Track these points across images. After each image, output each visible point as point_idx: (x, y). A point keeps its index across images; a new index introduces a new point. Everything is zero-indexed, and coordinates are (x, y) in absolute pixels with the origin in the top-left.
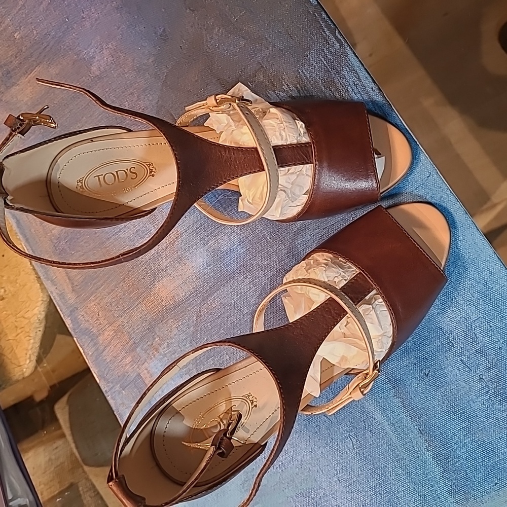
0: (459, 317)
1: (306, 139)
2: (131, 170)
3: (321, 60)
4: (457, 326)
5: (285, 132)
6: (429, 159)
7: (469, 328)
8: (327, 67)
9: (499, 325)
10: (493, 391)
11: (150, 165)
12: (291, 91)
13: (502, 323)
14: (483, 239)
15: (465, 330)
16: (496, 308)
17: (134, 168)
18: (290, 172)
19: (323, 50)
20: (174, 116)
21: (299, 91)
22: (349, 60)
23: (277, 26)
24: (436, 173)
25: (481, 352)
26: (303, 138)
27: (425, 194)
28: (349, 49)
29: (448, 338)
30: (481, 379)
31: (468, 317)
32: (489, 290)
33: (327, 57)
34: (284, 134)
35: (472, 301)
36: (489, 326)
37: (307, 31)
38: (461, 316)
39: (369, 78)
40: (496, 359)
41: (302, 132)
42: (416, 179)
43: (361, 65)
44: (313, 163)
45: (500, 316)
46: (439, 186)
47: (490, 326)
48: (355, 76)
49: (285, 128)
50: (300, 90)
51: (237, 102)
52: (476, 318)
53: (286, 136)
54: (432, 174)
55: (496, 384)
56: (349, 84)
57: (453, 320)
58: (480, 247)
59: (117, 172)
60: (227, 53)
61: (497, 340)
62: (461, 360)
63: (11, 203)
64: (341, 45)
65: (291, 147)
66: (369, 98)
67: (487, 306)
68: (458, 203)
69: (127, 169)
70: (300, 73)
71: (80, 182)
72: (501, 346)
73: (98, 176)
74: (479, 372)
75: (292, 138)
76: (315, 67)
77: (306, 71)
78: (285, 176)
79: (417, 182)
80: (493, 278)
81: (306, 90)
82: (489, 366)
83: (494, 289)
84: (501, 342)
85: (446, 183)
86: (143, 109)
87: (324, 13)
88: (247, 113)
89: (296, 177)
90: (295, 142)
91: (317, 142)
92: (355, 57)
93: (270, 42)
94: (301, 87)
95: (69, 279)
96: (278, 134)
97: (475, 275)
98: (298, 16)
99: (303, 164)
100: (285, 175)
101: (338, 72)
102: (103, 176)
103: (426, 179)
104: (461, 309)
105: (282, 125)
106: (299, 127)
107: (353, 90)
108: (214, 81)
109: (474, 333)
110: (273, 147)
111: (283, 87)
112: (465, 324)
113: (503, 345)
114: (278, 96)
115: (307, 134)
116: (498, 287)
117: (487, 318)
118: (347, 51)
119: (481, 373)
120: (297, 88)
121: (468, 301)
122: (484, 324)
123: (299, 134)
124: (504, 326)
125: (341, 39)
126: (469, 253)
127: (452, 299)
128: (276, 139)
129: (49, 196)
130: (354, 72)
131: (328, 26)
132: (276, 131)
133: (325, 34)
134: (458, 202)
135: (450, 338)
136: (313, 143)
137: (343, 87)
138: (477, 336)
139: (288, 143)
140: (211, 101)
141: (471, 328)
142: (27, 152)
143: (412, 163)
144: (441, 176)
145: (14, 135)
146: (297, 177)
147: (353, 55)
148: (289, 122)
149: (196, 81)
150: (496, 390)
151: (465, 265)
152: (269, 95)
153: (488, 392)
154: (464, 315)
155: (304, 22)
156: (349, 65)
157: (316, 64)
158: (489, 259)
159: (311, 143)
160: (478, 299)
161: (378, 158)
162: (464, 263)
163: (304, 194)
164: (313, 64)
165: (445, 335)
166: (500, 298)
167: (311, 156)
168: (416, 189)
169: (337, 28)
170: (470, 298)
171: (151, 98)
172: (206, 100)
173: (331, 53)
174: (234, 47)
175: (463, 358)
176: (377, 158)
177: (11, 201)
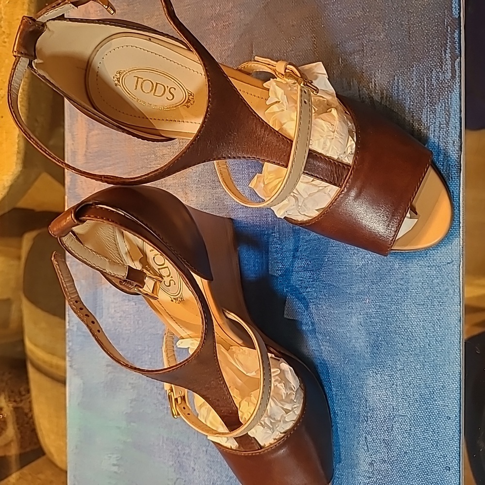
0: (389, 403)
1: (349, 160)
2: (171, 90)
3: (423, 81)
4: (382, 409)
5: (330, 142)
6: (461, 247)
7: (391, 418)
8: (424, 91)
9: (419, 434)
10: (375, 480)
11: (191, 95)
12: (375, 93)
13: (422, 434)
14: (459, 355)
15: (386, 417)
16: (427, 418)
17: (175, 89)
18: (313, 182)
19: (432, 70)
20: (254, 49)
21: (382, 98)
22: (451, 98)
23: (403, 17)
24: (458, 265)
25: (387, 444)
26: (346, 158)
27: (435, 276)
28: (458, 86)
29: (368, 412)
30: (371, 464)
31: (396, 408)
32: (432, 400)
33: (431, 80)
34: (328, 144)
35: (410, 398)
36: (409, 428)
37: (429, 40)
38: (392, 403)
39: (458, 130)
40: (396, 458)
41: (349, 151)
42: (435, 257)
43: (458, 110)
44: (341, 188)
45: (425, 427)
46: (453, 279)
47: (411, 430)
48: (446, 118)
49: (333, 139)
50: (384, 98)
51: (302, 85)
52: (403, 415)
53: (329, 148)
54: (453, 263)
55: (381, 476)
56: (435, 123)
57: (382, 402)
58: (451, 359)
59: (157, 83)
60: (339, 14)
61: (408, 445)
62: (366, 438)
63: (36, 67)
64: (453, 77)
65: (328, 160)
66: (444, 150)
67: (420, 411)
68: (459, 307)
69: (168, 87)
70: (395, 79)
71: (119, 73)
72: (408, 452)
73: (138, 78)
74: (374, 457)
75: (334, 153)
76: (413, 83)
77: (402, 81)
78: (306, 185)
79: (435, 261)
80: (442, 392)
81: (389, 102)
82: (386, 460)
83: (436, 403)
84: (410, 449)
85: (461, 282)
86: (230, 24)
87: (457, 32)
88: (305, 102)
89: (316, 191)
90: (336, 157)
91: (357, 169)
92: (458, 99)
93: (386, 30)
94: (387, 95)
95: (87, 142)
96: (322, 140)
97: (428, 379)
98: (429, 19)
99: (330, 183)
100: (307, 183)
101: (432, 104)
102: (142, 80)
103: (444, 263)
104: (395, 398)
105: (332, 133)
106: (349, 145)
107: (434, 131)
108: (309, 36)
109: (392, 424)
110: (310, 150)
111: (371, 84)
112: (390, 412)
113: (410, 452)
114: (359, 91)
115: (353, 156)
116: (442, 403)
117: (412, 421)
118: (455, 87)
119: (375, 460)
120: (382, 93)
121: (406, 395)
122: (407, 424)
123: (345, 152)
124: (422, 438)
125: (457, 71)
126: (437, 356)
127: (393, 384)
128: (317, 144)
129: (86, 70)
130: (448, 113)
131: (453, 49)
132: (322, 137)
133: (445, 55)
134: (460, 305)
135: (369, 414)
136: (353, 168)
137: (427, 121)
138: (394, 429)
139: (327, 155)
140: (280, 67)
141: (393, 419)
142: (77, 23)
143: (442, 241)
144: (461, 270)
145: (66, 3)
146: (318, 191)
147: (458, 95)
148: (342, 135)
149: (293, 26)
150: (377, 481)
151: (426, 363)
152: (352, 84)
153: (370, 477)
154: (394, 403)
155: (432, 29)
156: (448, 103)
157: (416, 80)
158: (451, 374)
159: (351, 167)
160: (416, 400)
161: (411, 218)
162: (426, 361)
163: (316, 210)
164: (412, 79)
165: (366, 408)
166: (436, 414)
167: (343, 180)
168: (429, 266)
169: (461, 56)
170: (410, 395)
171: (242, 17)
172: (277, 61)
173: (438, 79)
174: (349, 13)
175: (369, 437)
176: (408, 217)
177: (37, 64)
